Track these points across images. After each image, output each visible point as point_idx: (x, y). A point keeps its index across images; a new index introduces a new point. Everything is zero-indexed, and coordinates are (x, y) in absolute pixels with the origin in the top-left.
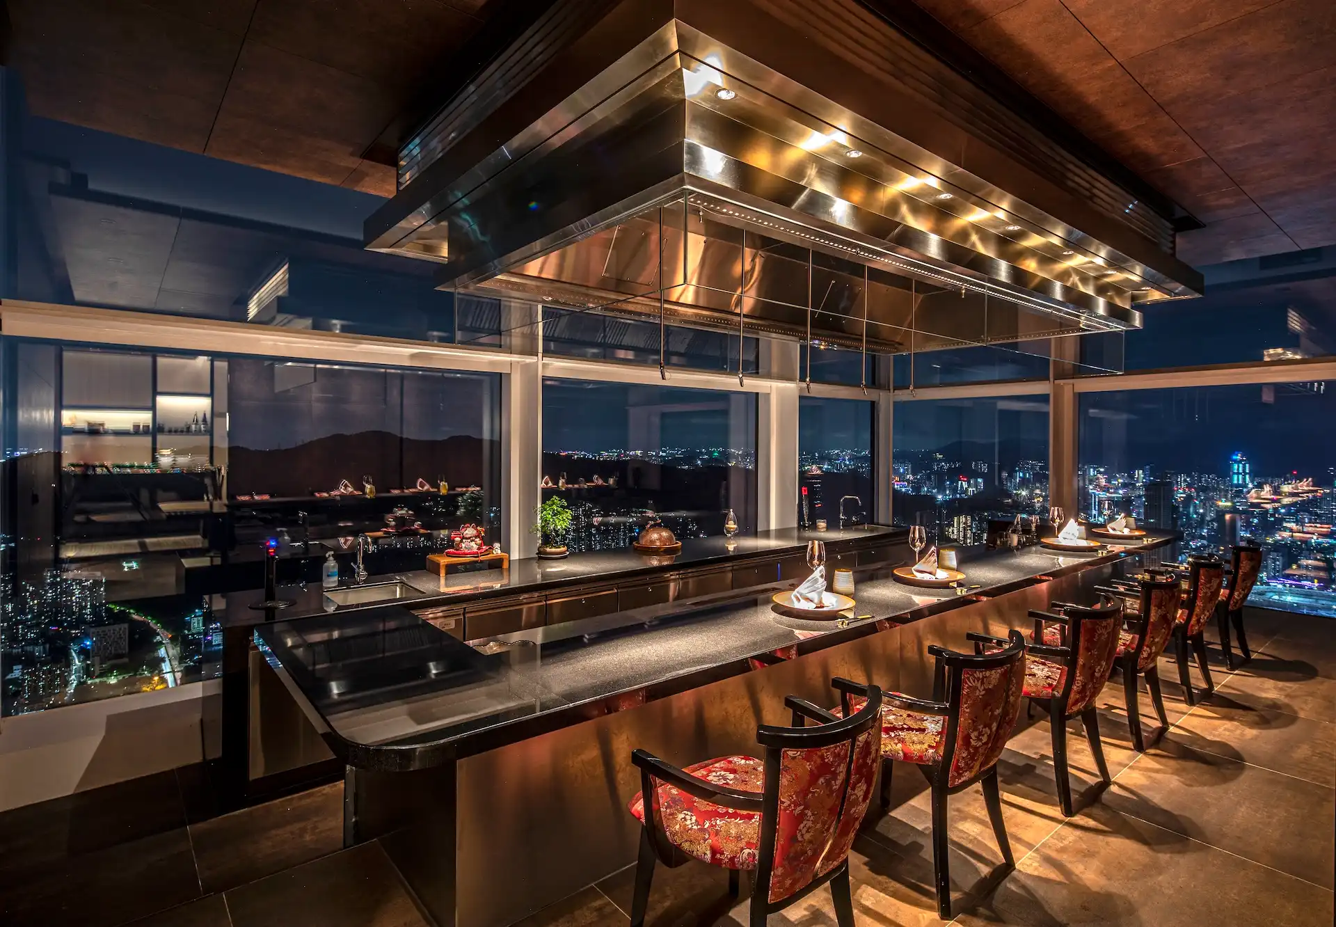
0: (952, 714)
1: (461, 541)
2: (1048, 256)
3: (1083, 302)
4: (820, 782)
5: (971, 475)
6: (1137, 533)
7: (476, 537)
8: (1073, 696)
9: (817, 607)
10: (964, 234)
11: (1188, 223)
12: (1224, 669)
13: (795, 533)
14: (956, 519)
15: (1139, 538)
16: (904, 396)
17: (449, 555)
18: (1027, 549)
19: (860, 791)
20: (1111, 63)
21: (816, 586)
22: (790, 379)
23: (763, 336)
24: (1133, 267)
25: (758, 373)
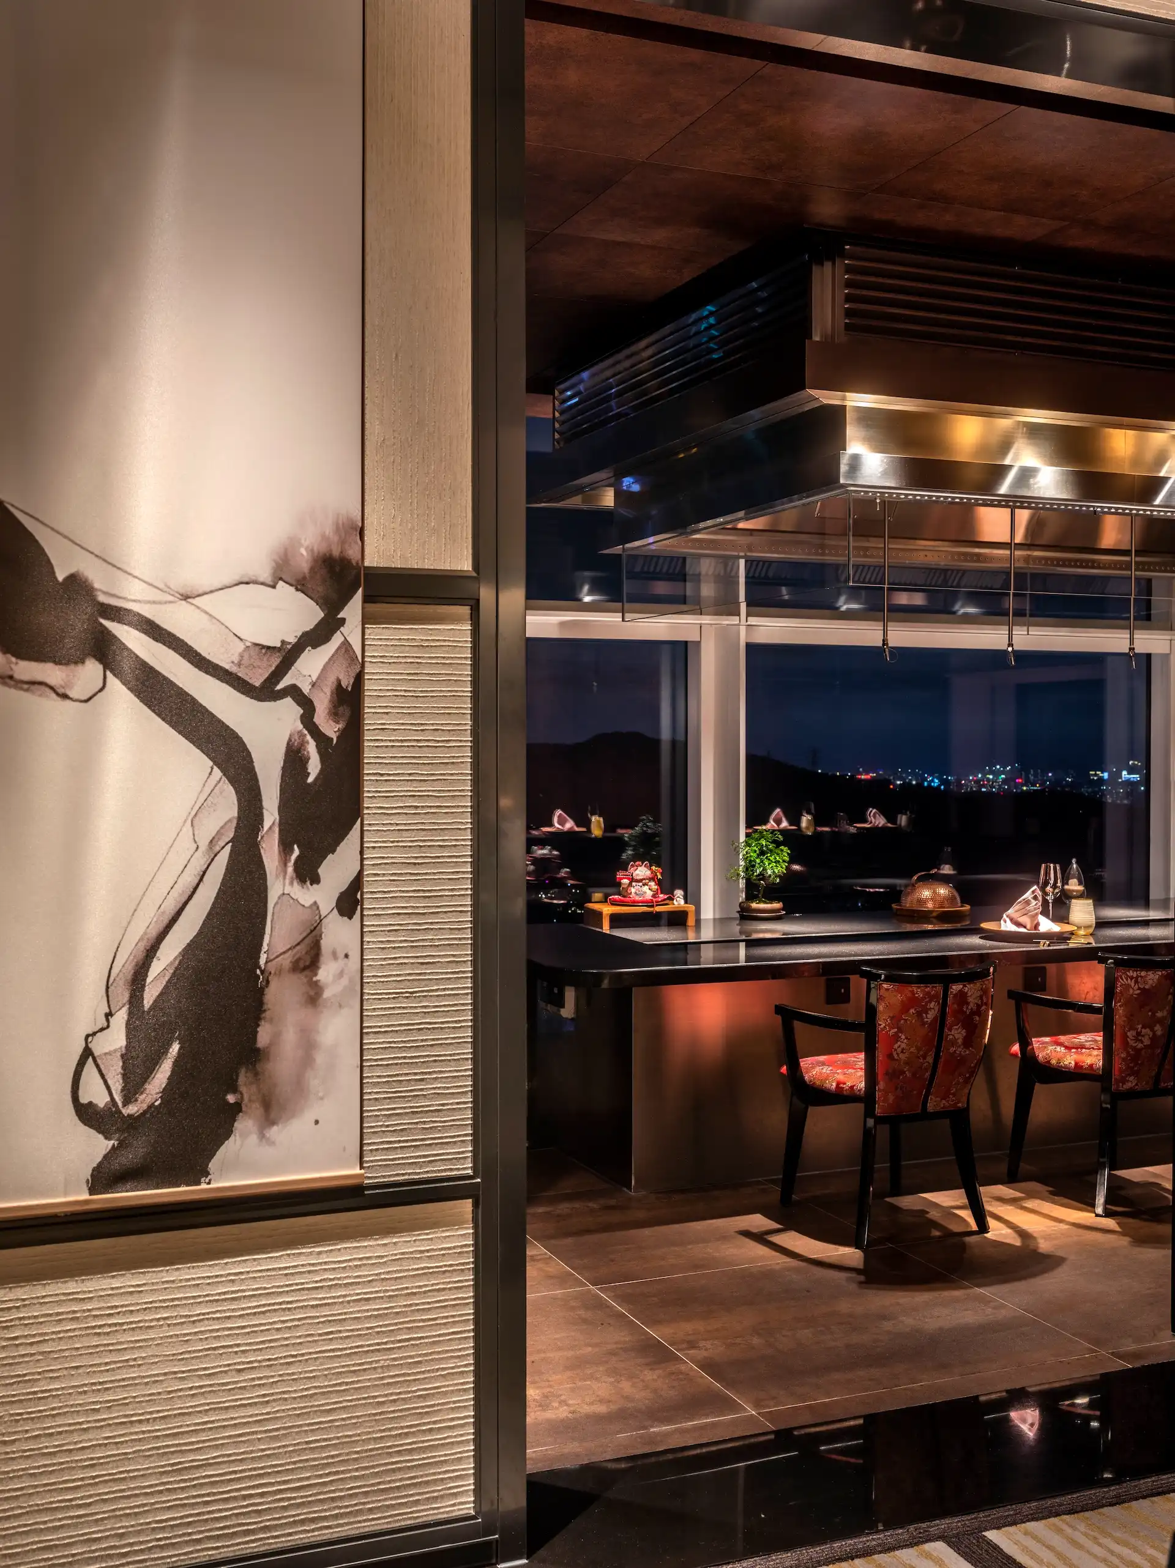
1: (630, 885)
4: (912, 1013)
7: (651, 879)
17: (614, 903)
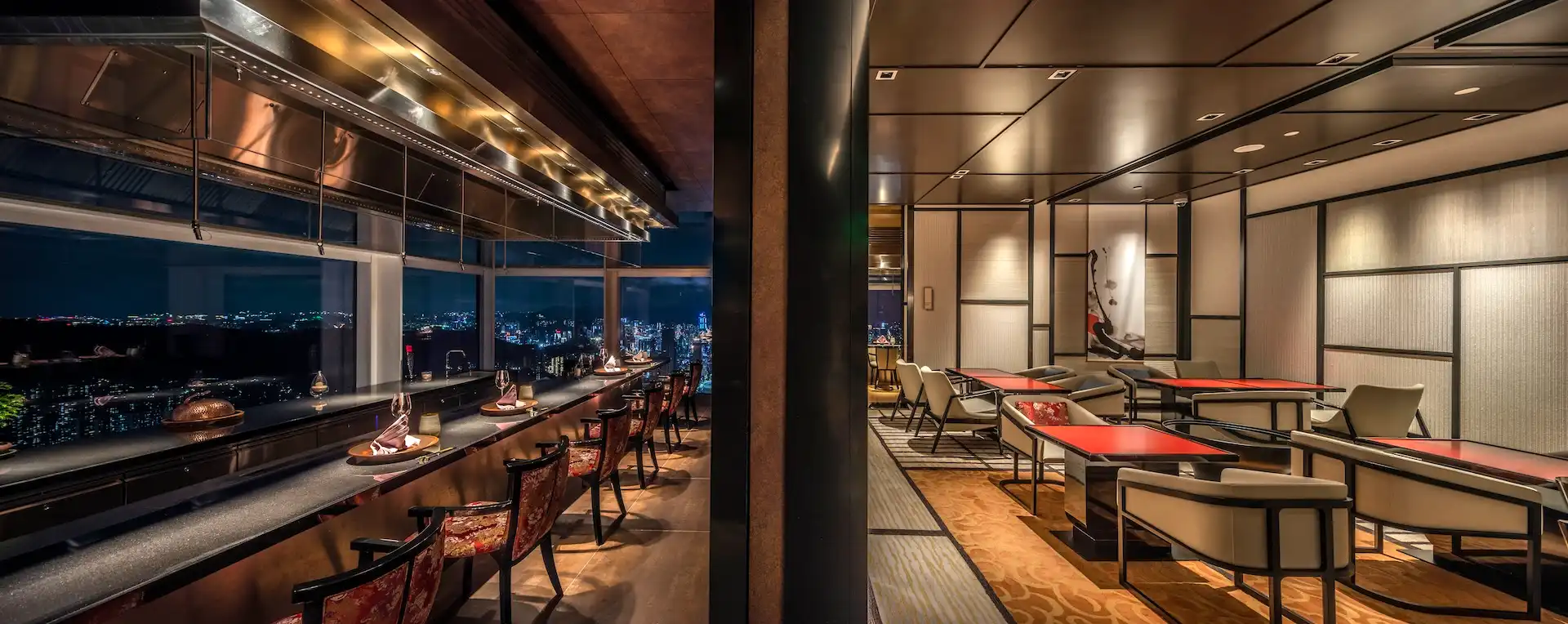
0: (514, 509)
2: (598, 190)
3: (618, 222)
4: (372, 611)
5: (563, 329)
6: (648, 361)
8: (604, 468)
9: (399, 451)
10: (537, 161)
11: (671, 186)
12: (686, 430)
13: (400, 386)
14: (553, 360)
15: (649, 363)
16: (503, 272)
18: (586, 377)
19: (420, 601)
20: (624, 78)
21: (398, 432)
22: (392, 250)
23: (362, 212)
24: (645, 206)
25: (356, 244)
